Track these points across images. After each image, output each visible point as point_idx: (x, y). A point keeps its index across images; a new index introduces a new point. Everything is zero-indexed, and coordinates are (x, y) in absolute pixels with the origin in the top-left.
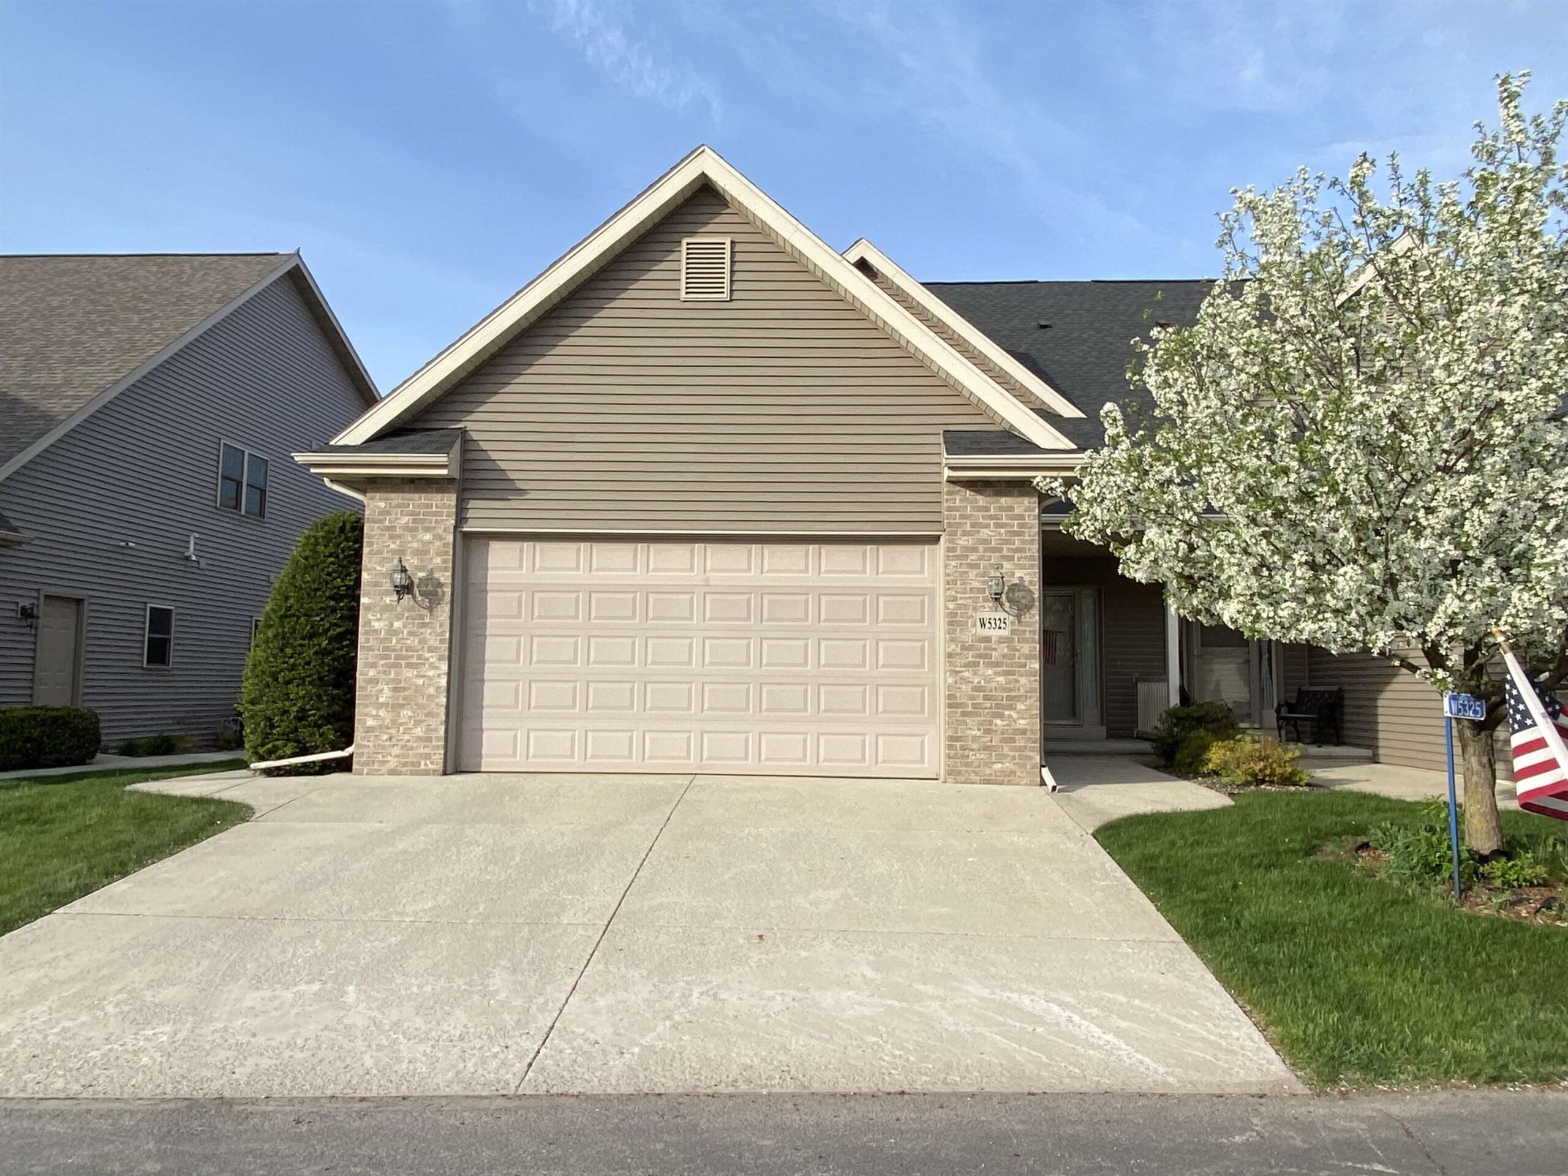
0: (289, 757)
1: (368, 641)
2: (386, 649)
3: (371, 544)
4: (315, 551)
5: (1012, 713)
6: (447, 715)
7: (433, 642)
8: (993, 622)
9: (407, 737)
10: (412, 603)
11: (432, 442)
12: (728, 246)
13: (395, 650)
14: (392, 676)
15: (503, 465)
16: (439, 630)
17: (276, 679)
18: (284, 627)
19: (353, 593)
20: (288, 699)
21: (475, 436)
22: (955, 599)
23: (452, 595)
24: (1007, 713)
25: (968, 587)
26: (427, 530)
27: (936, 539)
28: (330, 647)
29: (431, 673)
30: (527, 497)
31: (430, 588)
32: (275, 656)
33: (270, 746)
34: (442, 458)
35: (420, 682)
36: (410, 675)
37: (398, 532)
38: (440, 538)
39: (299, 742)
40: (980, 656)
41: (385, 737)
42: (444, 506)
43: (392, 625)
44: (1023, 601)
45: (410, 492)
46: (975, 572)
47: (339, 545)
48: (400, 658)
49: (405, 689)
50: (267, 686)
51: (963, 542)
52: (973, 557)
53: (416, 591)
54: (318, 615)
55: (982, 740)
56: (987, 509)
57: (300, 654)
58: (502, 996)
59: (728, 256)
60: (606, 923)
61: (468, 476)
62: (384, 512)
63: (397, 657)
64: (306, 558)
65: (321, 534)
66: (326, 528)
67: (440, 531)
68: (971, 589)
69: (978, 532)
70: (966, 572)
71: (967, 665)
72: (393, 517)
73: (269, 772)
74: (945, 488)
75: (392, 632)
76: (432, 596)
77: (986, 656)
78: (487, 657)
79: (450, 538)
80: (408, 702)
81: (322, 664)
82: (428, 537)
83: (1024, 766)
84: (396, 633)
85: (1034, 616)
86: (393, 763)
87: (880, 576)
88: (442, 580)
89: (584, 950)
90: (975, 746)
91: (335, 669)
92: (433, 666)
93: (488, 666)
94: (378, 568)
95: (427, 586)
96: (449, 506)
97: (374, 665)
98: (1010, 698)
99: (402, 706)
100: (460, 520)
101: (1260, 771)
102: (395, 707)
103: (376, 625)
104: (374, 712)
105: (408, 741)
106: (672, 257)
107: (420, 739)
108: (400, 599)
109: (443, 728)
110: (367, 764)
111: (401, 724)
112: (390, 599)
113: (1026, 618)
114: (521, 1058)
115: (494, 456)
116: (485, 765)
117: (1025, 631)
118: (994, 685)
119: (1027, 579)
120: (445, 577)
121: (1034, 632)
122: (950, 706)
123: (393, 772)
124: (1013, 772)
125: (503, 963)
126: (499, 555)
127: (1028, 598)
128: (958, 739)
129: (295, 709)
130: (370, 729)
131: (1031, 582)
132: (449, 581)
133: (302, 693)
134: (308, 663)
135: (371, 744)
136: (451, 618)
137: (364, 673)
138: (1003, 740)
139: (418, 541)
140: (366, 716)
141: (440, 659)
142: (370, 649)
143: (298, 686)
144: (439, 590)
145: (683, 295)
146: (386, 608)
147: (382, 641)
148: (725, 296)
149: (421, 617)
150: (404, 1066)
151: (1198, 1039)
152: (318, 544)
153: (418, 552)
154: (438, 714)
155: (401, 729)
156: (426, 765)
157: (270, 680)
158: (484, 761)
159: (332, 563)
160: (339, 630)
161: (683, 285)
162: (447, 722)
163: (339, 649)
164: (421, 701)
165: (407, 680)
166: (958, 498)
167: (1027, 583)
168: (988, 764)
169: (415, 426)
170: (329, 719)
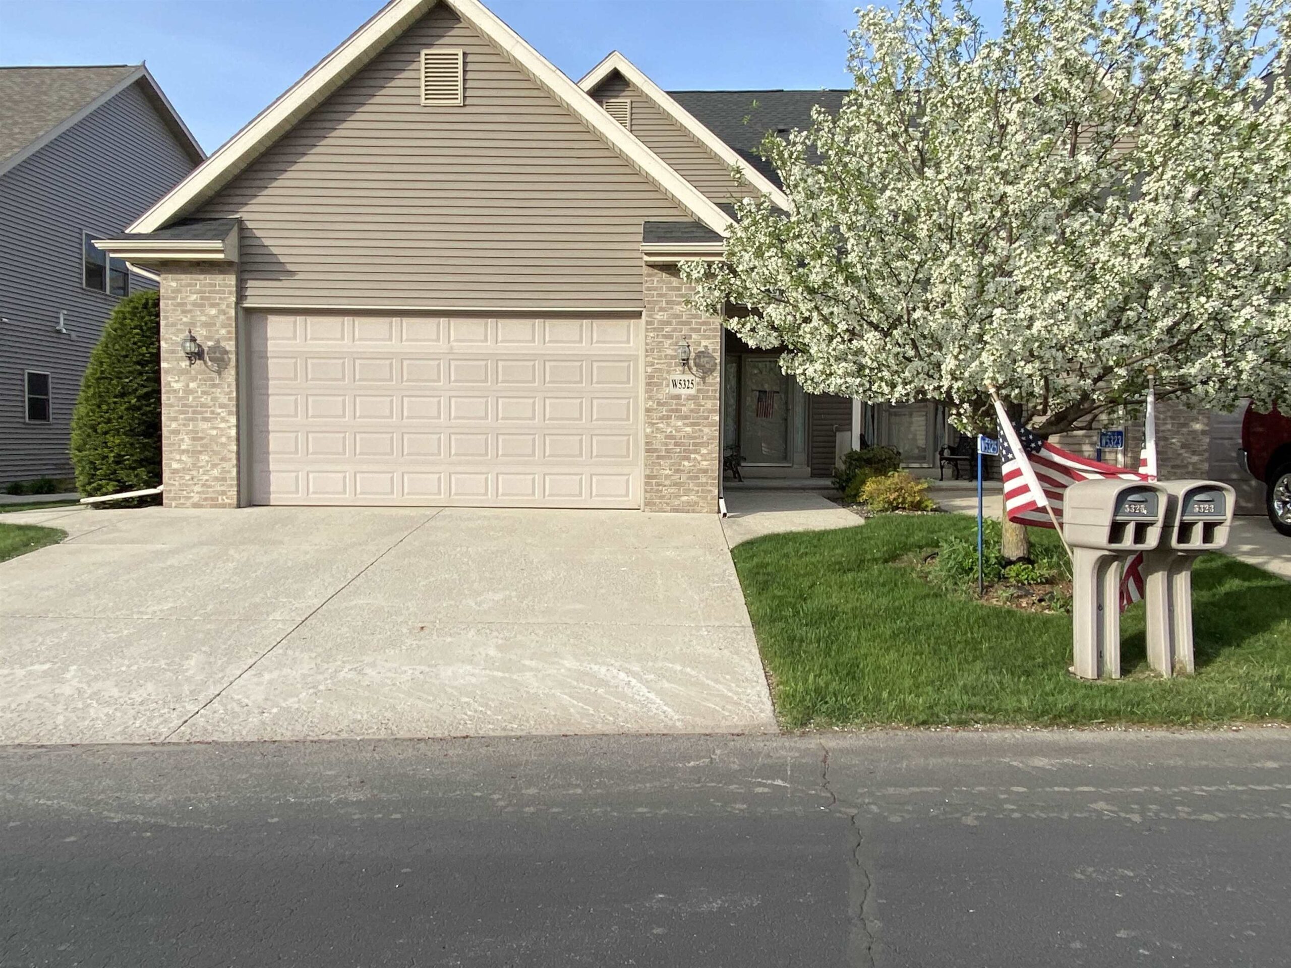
0: (112, 493)
1: (169, 399)
2: (184, 405)
3: (166, 318)
4: (122, 324)
5: (697, 456)
6: (238, 459)
7: (224, 400)
8: (682, 383)
9: (206, 477)
10: (203, 366)
11: (210, 230)
12: (461, 57)
13: (192, 407)
14: (191, 428)
15: (275, 251)
16: (227, 390)
17: (95, 431)
18: (99, 387)
19: (156, 358)
20: (107, 447)
21: (250, 225)
22: (653, 365)
23: (237, 361)
24: (693, 456)
25: (663, 354)
26: (213, 305)
27: (638, 315)
28: (138, 404)
29: (223, 425)
30: (296, 278)
31: (218, 355)
32: (93, 411)
33: (94, 485)
34: (217, 244)
35: (214, 432)
36: (205, 427)
37: (189, 307)
38: (224, 313)
39: (118, 481)
40: (672, 411)
41: (188, 477)
42: (226, 286)
43: (188, 386)
44: (707, 366)
45: (196, 274)
46: (669, 342)
47: (143, 318)
48: (197, 413)
49: (202, 438)
50: (89, 436)
51: (659, 316)
52: (668, 329)
53: (207, 357)
54: (127, 378)
55: (673, 478)
56: (679, 289)
57: (114, 409)
58: (190, 672)
59: (460, 66)
60: (303, 619)
61: (246, 259)
62: (177, 291)
63: (194, 412)
64: (115, 330)
65: (128, 309)
66: (132, 304)
67: (224, 307)
68: (666, 356)
69: (672, 308)
70: (661, 342)
71: (661, 418)
72: (184, 295)
73: (97, 506)
74: (645, 270)
75: (188, 391)
76: (220, 361)
77: (677, 411)
78: (271, 412)
79: (232, 312)
80: (205, 448)
81: (133, 418)
82: (213, 312)
83: (705, 498)
84: (192, 392)
85: (716, 377)
86: (196, 498)
87: (594, 345)
88: (228, 348)
89: (275, 639)
90: (667, 482)
91: (145, 422)
92: (223, 420)
93: (271, 420)
94: (174, 338)
95: (215, 353)
96: (230, 286)
97: (175, 419)
98: (695, 444)
99: (200, 452)
100: (241, 296)
101: (894, 499)
102: (195, 453)
103: (176, 386)
104: (178, 457)
105: (207, 480)
106: (414, 66)
107: (216, 479)
108: (191, 364)
109: (235, 470)
110: (174, 499)
111: (201, 467)
112: (185, 364)
113: (709, 380)
114: (180, 717)
115: (267, 242)
116: (274, 499)
117: (708, 390)
118: (682, 434)
119: (710, 347)
120: (230, 346)
121: (716, 390)
122: (647, 451)
123: (196, 506)
124: (696, 503)
125: (204, 649)
126: (275, 326)
127: (712, 363)
128: (654, 477)
129: (112, 455)
130: (175, 472)
131: (714, 350)
132: (233, 349)
133: (117, 441)
134: (121, 417)
135: (177, 483)
136: (237, 380)
137: (168, 425)
138: (690, 478)
139: (205, 315)
140: (171, 462)
141: (230, 413)
142: (171, 406)
143: (114, 436)
144: (226, 356)
145: (423, 101)
146: (182, 372)
147: (180, 399)
148: (459, 102)
149: (212, 379)
150: (86, 723)
151: (718, 696)
152: (125, 319)
153: (205, 325)
154: (230, 459)
155: (201, 470)
156: (223, 500)
157: (90, 431)
158: (272, 496)
159: (137, 334)
160: (145, 390)
161: (423, 92)
162: (238, 466)
163: (146, 406)
164: (215, 448)
165: (203, 431)
166: (656, 280)
167: (710, 351)
168: (678, 496)
169: (197, 216)
170: (141, 463)
